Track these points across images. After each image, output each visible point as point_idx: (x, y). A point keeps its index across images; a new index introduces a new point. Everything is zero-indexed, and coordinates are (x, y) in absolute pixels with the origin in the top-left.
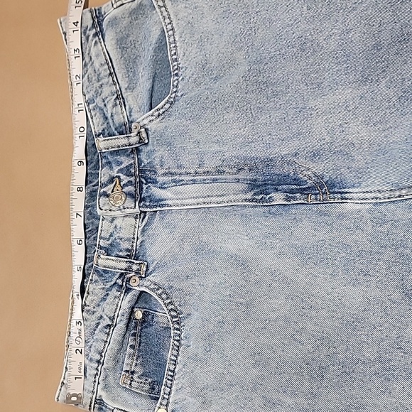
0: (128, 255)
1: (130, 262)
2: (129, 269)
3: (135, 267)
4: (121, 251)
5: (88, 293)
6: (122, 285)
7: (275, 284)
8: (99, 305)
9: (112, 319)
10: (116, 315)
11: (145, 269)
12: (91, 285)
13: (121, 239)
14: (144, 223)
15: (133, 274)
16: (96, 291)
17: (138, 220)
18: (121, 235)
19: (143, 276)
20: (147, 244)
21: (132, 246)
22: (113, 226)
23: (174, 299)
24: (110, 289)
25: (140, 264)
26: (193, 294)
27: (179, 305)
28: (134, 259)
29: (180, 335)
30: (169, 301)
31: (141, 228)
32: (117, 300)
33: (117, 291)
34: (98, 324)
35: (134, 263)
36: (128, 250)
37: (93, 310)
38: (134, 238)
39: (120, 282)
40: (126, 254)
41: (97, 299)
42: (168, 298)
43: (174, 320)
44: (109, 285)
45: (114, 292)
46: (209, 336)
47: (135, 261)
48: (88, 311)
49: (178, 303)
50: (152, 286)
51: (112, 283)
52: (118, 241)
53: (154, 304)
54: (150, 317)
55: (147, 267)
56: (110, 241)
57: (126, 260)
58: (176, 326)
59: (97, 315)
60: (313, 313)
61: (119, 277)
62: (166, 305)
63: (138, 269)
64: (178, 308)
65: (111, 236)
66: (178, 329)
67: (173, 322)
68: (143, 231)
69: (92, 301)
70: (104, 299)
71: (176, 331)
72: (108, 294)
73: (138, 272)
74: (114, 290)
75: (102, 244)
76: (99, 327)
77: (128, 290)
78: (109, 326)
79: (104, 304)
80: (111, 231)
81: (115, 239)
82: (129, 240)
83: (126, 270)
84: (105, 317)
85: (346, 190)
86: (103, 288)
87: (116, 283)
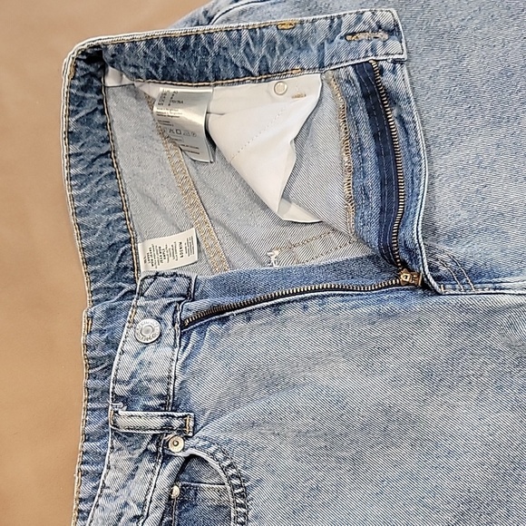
0: (162, 405)
1: (168, 416)
2: (167, 428)
3: (176, 423)
4: (151, 399)
5: (109, 468)
6: (157, 452)
7: (391, 427)
8: (124, 487)
9: (142, 506)
10: (149, 500)
11: (192, 424)
12: (111, 456)
13: (150, 380)
14: (186, 354)
15: (175, 433)
16: (120, 464)
17: (176, 350)
18: (151, 374)
19: (191, 434)
20: (191, 386)
21: (168, 389)
22: (137, 361)
23: (235, 459)
24: (139, 460)
25: (183, 417)
26: (263, 448)
27: (243, 468)
28: (172, 411)
29: (245, 515)
30: (228, 462)
31: (180, 362)
32: (149, 476)
33: (150, 461)
34: (121, 515)
35: (173, 417)
36: (161, 396)
37: (115, 494)
38: (169, 377)
39: (153, 447)
40: (159, 402)
41: (121, 477)
42: (225, 459)
43: (236, 491)
44: (137, 453)
45: (146, 464)
46: (294, 512)
47: (175, 414)
48: (108, 496)
49: (242, 464)
50: (201, 443)
51: (141, 450)
52: (145, 383)
53: (196, 472)
54: (192, 492)
55: (195, 421)
56: (132, 385)
57: (160, 413)
58: (239, 501)
59: (121, 501)
60: (452, 462)
61: (152, 441)
62: (224, 469)
63: (181, 426)
64: (243, 472)
65: (132, 377)
66: (242, 506)
67: (234, 495)
68: (184, 366)
69: (115, 479)
70: (132, 476)
71: (239, 509)
72: (137, 467)
73: (181, 430)
74: (145, 460)
75: (118, 391)
76: (123, 519)
77: (167, 458)
78: (137, 518)
79: (131, 484)
80: (133, 369)
81: (140, 381)
82: (161, 380)
83: (162, 429)
84: (132, 504)
85: (500, 279)
86: (130, 459)
87: (147, 450)
